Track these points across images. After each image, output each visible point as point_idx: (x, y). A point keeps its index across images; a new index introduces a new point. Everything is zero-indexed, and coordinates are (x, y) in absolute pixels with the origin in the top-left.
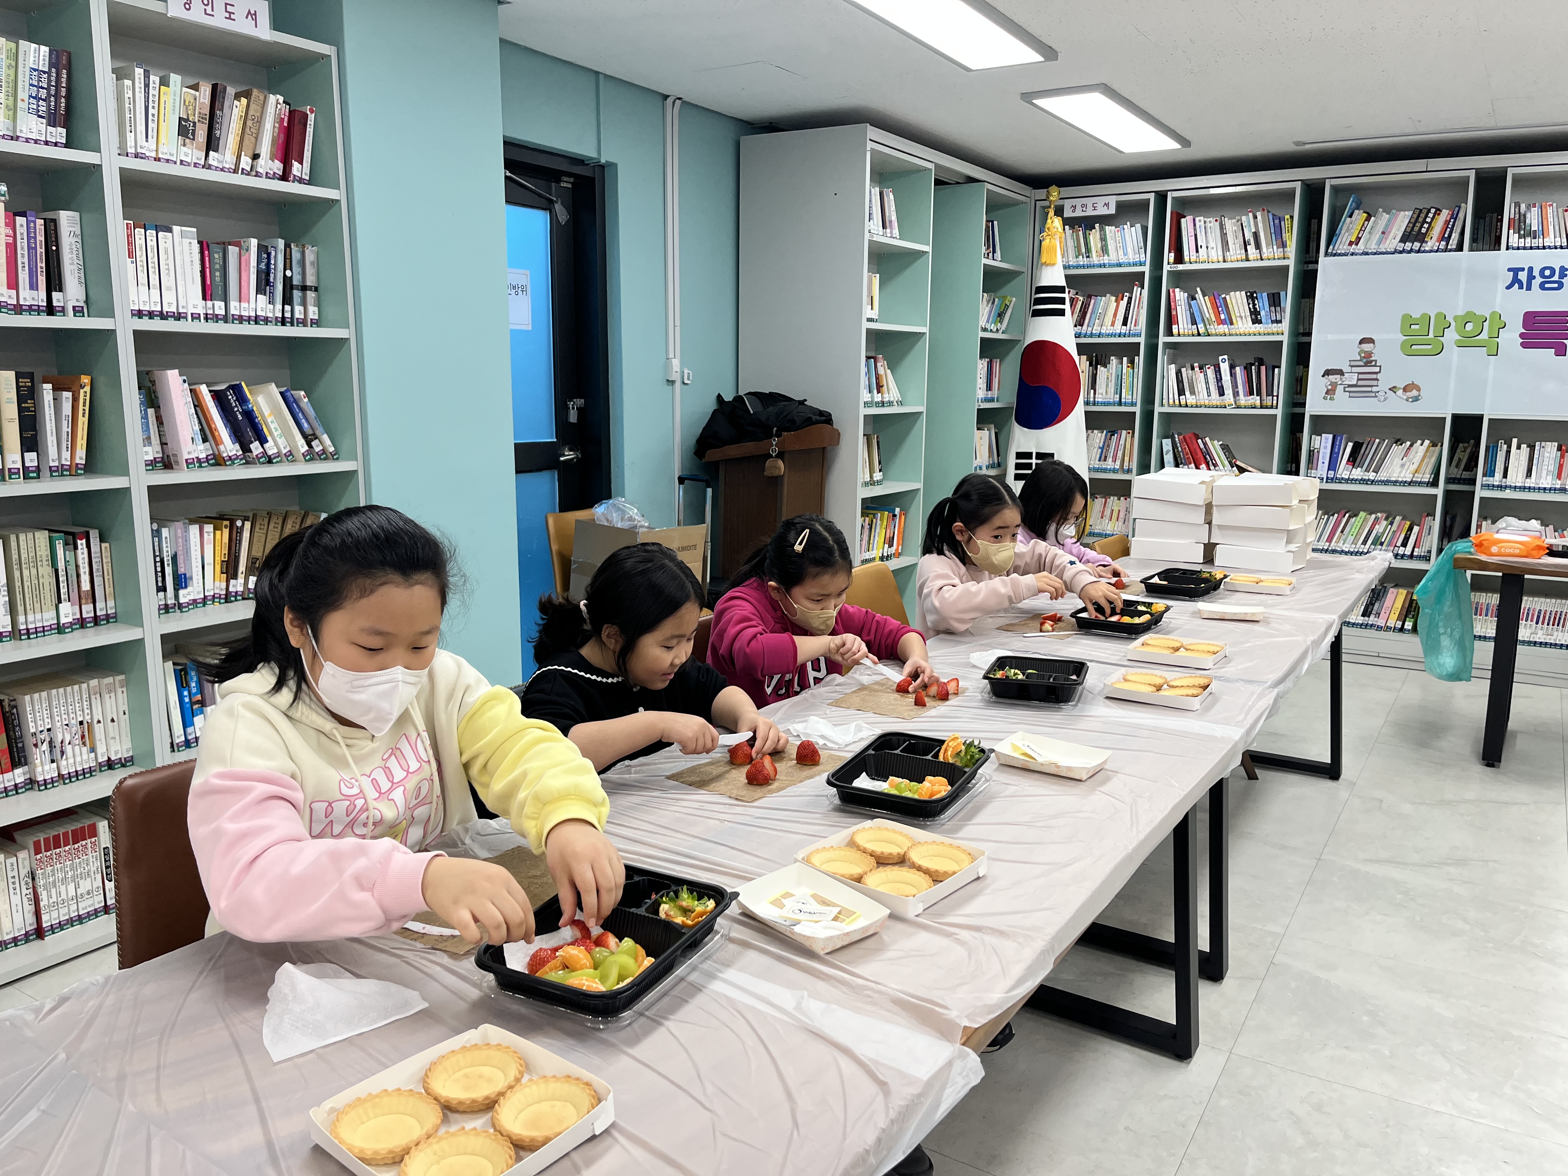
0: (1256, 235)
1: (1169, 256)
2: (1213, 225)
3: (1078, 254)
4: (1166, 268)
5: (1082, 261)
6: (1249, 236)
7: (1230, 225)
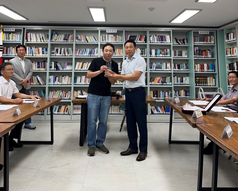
0: (42, 37)
1: (25, 40)
2: (34, 35)
3: (7, 39)
4: (25, 43)
5: (7, 40)
6: (41, 38)
7: (37, 35)
